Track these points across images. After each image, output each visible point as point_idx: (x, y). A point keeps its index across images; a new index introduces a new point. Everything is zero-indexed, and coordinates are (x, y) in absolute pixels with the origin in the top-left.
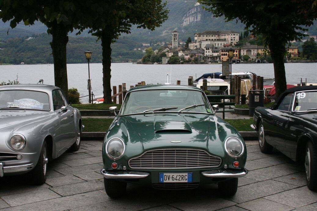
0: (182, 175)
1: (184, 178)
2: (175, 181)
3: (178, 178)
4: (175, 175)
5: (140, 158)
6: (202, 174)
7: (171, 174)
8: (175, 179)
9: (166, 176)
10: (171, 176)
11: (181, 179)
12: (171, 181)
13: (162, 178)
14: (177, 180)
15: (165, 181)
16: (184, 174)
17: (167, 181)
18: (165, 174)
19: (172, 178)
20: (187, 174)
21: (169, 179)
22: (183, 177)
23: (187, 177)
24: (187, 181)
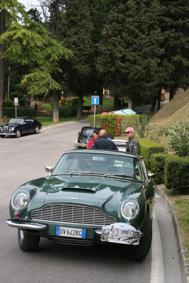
1: (78, 234)
2: (70, 236)
3: (73, 233)
4: (70, 229)
5: (41, 211)
6: (95, 232)
7: (67, 229)
8: (70, 233)
9: (61, 230)
10: (66, 231)
11: (75, 234)
12: (66, 235)
13: (58, 232)
14: (72, 234)
15: (60, 235)
16: (79, 230)
17: (63, 235)
18: (61, 228)
19: (68, 232)
20: (81, 230)
21: (64, 232)
22: (77, 232)
23: (81, 233)
24: (80, 237)
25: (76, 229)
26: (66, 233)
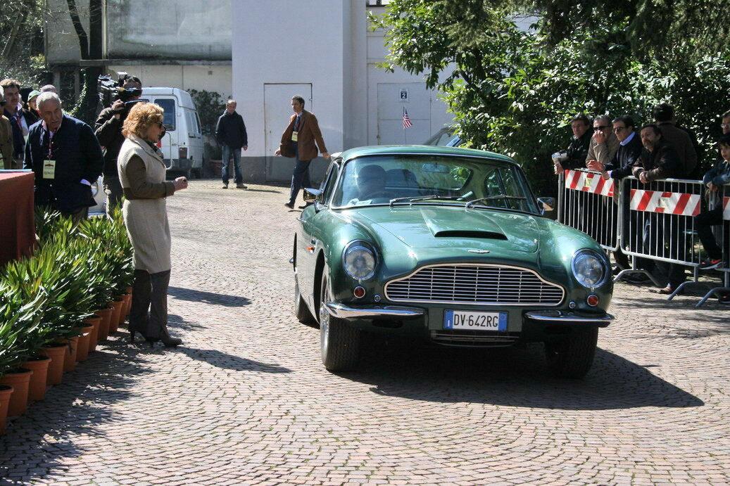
0: (488, 317)
1: (492, 322)
2: (474, 327)
3: (480, 322)
4: (476, 315)
5: (407, 280)
6: (527, 316)
7: (468, 314)
8: (474, 322)
9: (457, 317)
10: (467, 318)
11: (485, 323)
12: (466, 326)
13: (449, 321)
14: (478, 325)
15: (455, 327)
16: (493, 315)
17: (460, 327)
18: (455, 313)
19: (470, 320)
20: (497, 314)
21: (463, 322)
22: (490, 319)
23: (497, 321)
24: (496, 329)
25: (487, 314)
26: (466, 323)
